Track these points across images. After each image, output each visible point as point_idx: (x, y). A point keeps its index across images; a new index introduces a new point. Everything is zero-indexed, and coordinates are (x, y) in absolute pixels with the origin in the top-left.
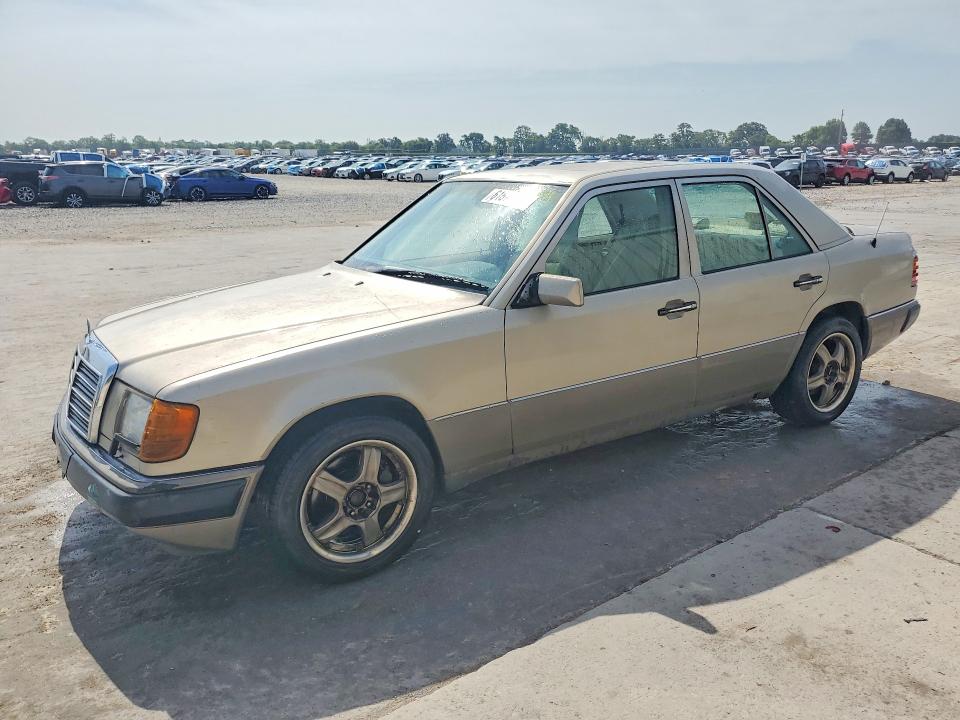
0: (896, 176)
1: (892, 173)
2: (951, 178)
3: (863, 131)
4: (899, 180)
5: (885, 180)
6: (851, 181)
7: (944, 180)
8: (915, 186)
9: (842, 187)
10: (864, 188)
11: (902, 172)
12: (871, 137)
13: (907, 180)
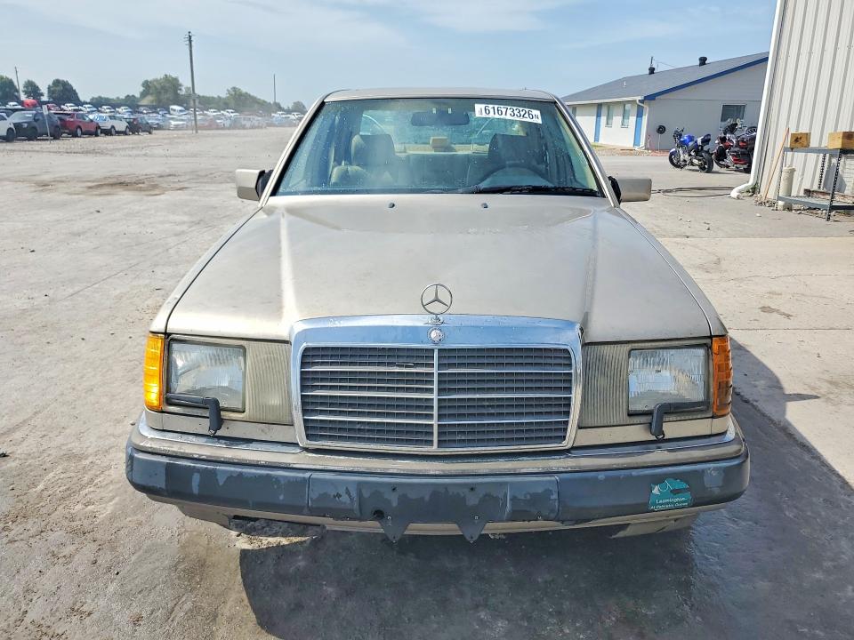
0: (117, 129)
1: (113, 127)
2: (154, 132)
3: (32, 89)
4: (119, 133)
5: (108, 132)
6: (83, 134)
7: (150, 133)
8: (132, 139)
9: (76, 139)
10: (93, 139)
11: (121, 126)
12: (42, 95)
13: (124, 133)
